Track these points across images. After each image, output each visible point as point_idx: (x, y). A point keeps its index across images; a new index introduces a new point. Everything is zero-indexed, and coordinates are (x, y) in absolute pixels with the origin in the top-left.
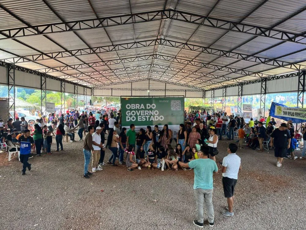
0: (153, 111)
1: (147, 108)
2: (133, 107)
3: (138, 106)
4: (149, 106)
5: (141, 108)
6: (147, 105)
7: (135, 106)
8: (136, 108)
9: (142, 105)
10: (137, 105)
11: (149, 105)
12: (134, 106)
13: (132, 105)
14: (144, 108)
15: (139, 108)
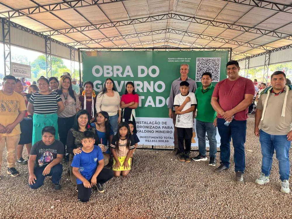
0: (152, 83)
1: (140, 75)
2: (108, 73)
3: (118, 70)
4: (143, 71)
5: (125, 76)
6: (140, 68)
7: (112, 71)
8: (115, 76)
9: (128, 68)
10: (115, 67)
11: (145, 68)
12: (110, 71)
13: (105, 67)
14: (132, 76)
15: (120, 76)
